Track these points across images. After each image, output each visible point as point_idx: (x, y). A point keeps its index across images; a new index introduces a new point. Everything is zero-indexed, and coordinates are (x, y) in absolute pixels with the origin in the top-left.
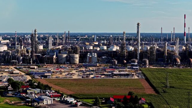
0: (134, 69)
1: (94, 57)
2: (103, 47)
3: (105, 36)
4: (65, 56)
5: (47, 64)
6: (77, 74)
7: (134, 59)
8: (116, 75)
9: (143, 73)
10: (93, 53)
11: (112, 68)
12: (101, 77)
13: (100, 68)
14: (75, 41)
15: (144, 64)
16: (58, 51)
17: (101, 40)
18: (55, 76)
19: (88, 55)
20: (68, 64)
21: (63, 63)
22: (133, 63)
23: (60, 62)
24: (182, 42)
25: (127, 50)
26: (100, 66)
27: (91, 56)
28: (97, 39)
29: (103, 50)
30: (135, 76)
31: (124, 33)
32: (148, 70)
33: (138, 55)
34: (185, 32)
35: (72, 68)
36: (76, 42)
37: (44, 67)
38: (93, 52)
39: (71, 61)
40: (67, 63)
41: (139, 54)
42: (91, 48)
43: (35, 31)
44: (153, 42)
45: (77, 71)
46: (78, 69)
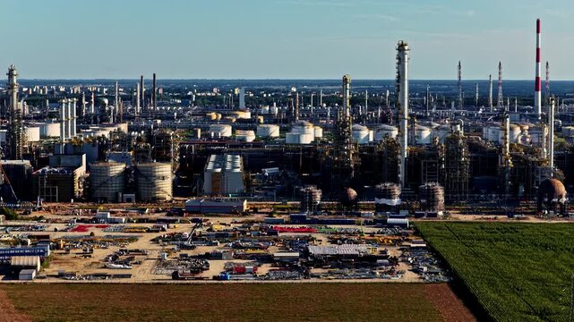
0: (391, 226)
1: (230, 171)
2: (268, 128)
3: (276, 91)
4: (118, 168)
5: (47, 200)
6: (155, 255)
7: (388, 185)
8: (319, 261)
9: (430, 248)
10: (229, 157)
11: (302, 220)
12: (253, 272)
13: (252, 222)
14: (178, 105)
15: (428, 201)
16: (96, 149)
17: (260, 102)
18: (54, 269)
19: (210, 166)
20: (129, 200)
22: (383, 201)
23: (98, 193)
24: (529, 110)
25: (356, 145)
26: (255, 211)
27: (219, 170)
28: (248, 100)
29: (268, 139)
30: (402, 266)
31: (345, 80)
32: (449, 234)
33: (401, 166)
34: (537, 78)
35: (140, 221)
36: (178, 112)
37: (33, 214)
38: (230, 152)
39: (143, 189)
40: (127, 195)
41: (403, 161)
42: (227, 131)
43: (10, 74)
44: (433, 110)
45: (155, 241)
46: (164, 230)
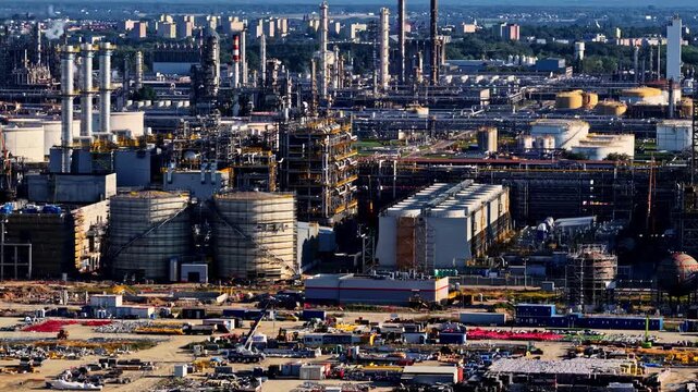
4: (172, 204)
5: (8, 275)
11: (543, 317)
21: (151, 270)
26: (465, 301)
40: (188, 267)
45: (188, 348)
